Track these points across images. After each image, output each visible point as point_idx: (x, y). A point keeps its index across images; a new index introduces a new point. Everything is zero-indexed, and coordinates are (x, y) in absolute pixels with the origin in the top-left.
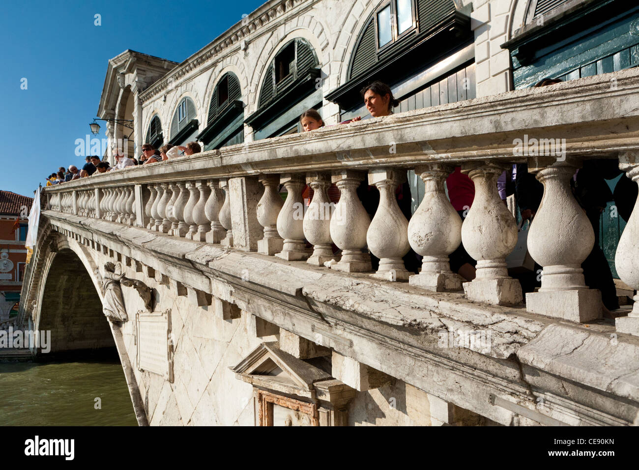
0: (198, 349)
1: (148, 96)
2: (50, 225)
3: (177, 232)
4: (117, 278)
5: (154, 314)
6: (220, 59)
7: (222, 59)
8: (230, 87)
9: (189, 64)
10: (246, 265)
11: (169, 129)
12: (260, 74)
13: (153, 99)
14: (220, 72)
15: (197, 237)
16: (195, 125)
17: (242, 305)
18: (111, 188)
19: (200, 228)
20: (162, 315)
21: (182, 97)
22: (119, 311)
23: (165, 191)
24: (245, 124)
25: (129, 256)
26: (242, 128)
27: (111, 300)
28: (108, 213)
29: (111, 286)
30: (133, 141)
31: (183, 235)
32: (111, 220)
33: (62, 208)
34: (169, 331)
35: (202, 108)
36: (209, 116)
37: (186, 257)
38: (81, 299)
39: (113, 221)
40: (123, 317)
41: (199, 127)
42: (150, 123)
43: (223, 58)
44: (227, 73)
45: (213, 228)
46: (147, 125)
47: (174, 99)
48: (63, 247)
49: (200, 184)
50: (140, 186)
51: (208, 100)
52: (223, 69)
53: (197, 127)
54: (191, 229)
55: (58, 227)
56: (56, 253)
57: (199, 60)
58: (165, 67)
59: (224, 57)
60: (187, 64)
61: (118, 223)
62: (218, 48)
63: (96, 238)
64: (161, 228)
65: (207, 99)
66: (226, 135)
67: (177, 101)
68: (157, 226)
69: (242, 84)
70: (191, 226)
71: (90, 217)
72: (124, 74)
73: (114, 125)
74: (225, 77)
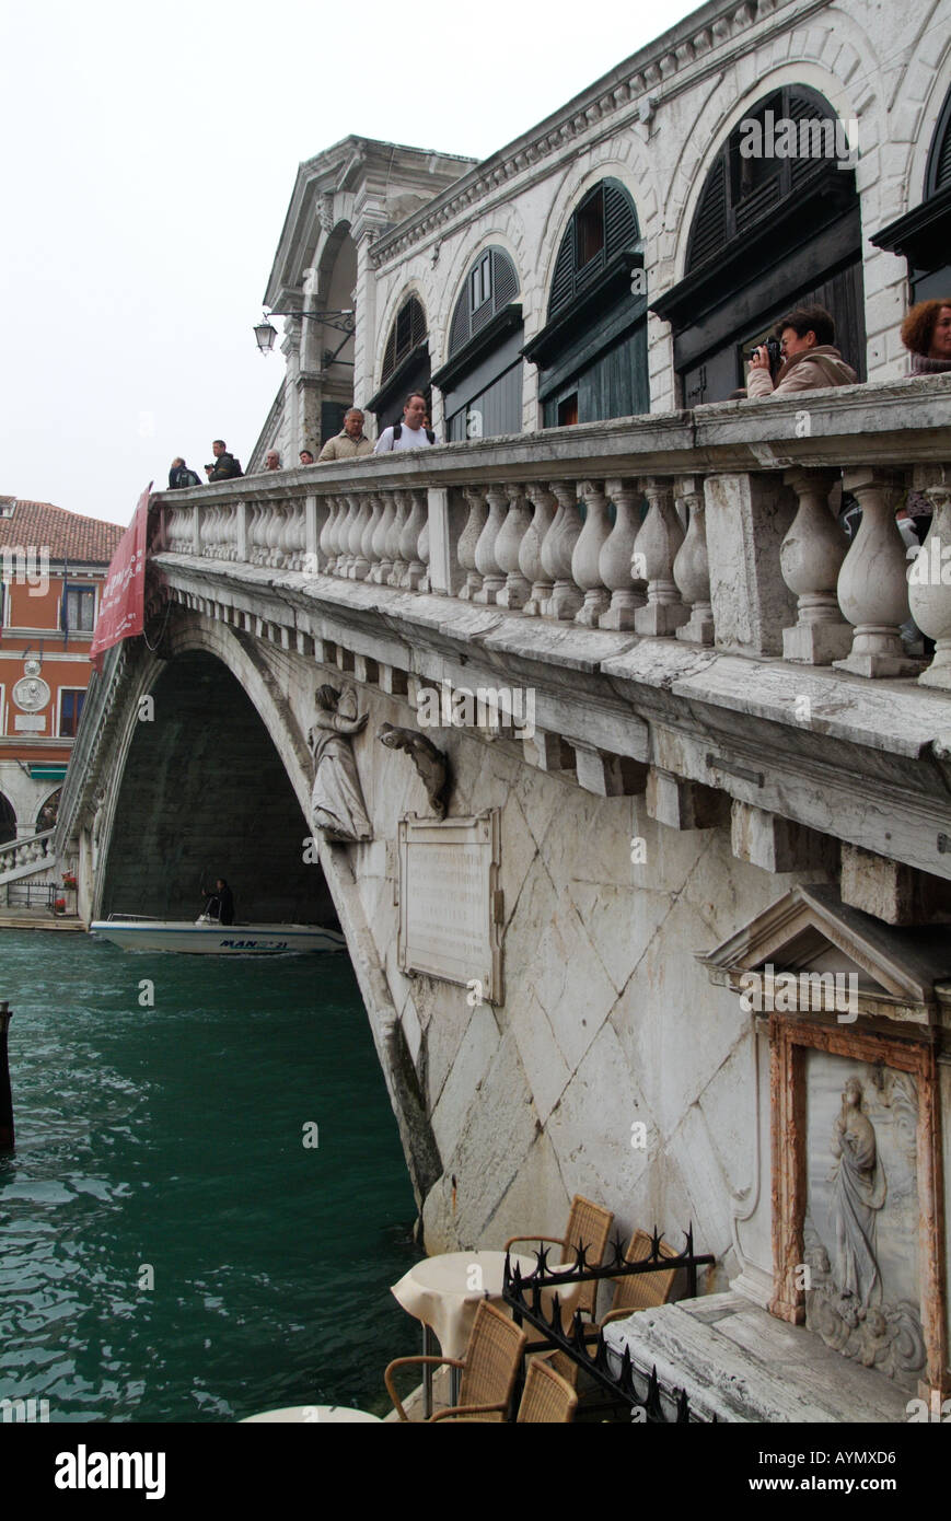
0: (585, 912)
1: (392, 249)
2: (165, 588)
3: (550, 607)
4: (348, 726)
5: (448, 823)
6: (583, 147)
7: (588, 147)
8: (610, 218)
9: (503, 164)
10: (769, 688)
11: (445, 330)
12: (690, 183)
13: (407, 253)
14: (583, 180)
15: (611, 619)
16: (512, 320)
17: (740, 789)
18: (355, 495)
19: (619, 600)
20: (476, 826)
21: (480, 248)
22: (351, 815)
23: (514, 504)
24: (650, 314)
25: (405, 668)
26: (641, 323)
27: (333, 784)
28: (339, 559)
29: (334, 748)
30: (353, 365)
31: (567, 616)
32: (353, 575)
33: (201, 542)
34: (496, 867)
35: (532, 274)
36: (552, 294)
37: (602, 670)
38: (207, 786)
39: (359, 579)
40: (362, 830)
41: (526, 323)
42: (395, 314)
43: (592, 143)
44: (601, 182)
45: (653, 600)
46: (389, 322)
47: (458, 254)
48: (187, 647)
49: (618, 488)
50: (445, 490)
51: (551, 253)
52: (589, 173)
53: (519, 324)
54: (591, 600)
55: (185, 594)
56: (165, 662)
57: (529, 153)
58: (432, 171)
59: (595, 143)
60: (496, 164)
61: (373, 583)
62: (578, 121)
63: (305, 622)
64: (503, 598)
65: (546, 250)
66: (599, 343)
67: (468, 258)
68: (489, 591)
69: (643, 210)
70: (590, 594)
71: (286, 568)
72: (331, 195)
73: (301, 325)
74: (597, 189)
